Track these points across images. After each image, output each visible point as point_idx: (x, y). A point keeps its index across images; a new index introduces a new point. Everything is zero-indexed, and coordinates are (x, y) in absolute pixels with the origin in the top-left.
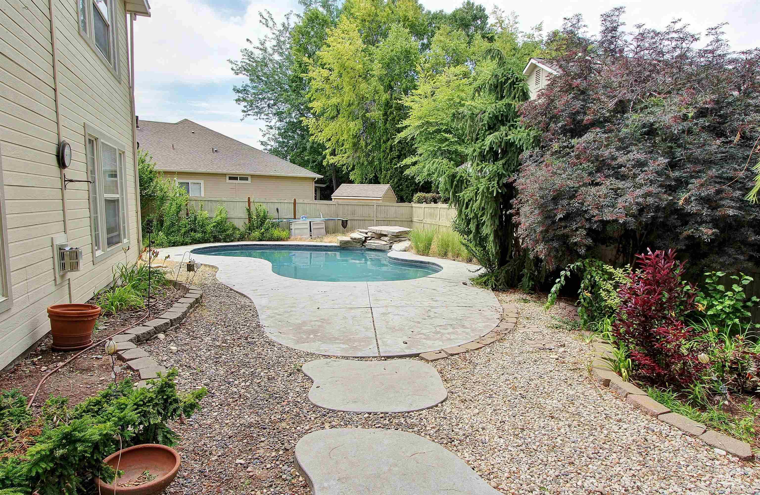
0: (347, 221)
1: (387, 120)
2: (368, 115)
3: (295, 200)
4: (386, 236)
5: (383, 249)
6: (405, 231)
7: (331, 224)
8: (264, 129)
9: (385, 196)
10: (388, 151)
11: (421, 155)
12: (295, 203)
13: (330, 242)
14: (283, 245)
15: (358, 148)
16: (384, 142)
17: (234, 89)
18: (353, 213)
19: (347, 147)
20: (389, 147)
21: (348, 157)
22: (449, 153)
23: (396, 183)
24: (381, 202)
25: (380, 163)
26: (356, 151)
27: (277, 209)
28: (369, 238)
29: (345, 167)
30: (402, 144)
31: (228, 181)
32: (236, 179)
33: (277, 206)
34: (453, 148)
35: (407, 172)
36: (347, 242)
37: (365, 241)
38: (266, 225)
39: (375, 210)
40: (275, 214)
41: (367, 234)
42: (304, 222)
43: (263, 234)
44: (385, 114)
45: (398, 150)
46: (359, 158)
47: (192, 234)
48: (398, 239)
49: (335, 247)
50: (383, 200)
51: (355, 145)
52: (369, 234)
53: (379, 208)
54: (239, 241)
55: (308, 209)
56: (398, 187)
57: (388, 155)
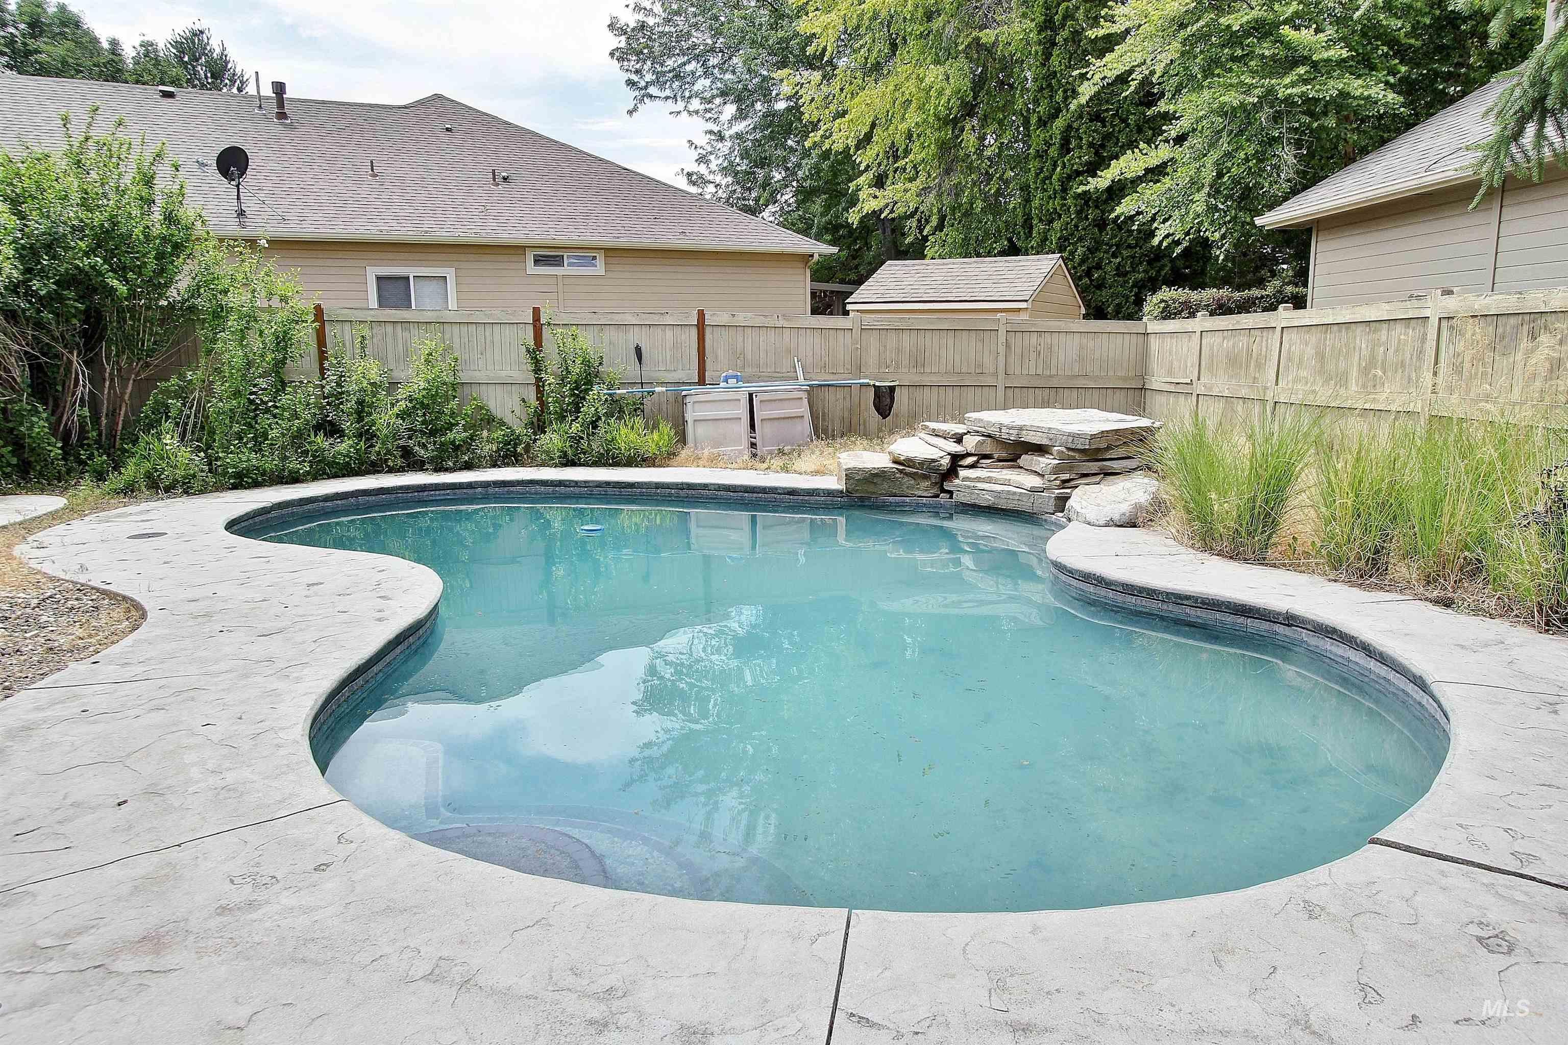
0: (892, 389)
1: (1054, 44)
2: (987, 36)
3: (701, 314)
4: (1041, 450)
5: (1025, 506)
6: (1132, 431)
7: (835, 403)
8: (702, 140)
9: (1040, 299)
10: (1053, 152)
11: (1180, 139)
12: (701, 326)
13: (817, 473)
14: (631, 485)
15: (956, 159)
16: (1043, 123)
17: (611, 26)
18: (918, 362)
19: (919, 157)
20: (1057, 140)
21: (926, 190)
22: (1311, 114)
23: (1083, 262)
24: (1024, 316)
25: (1027, 201)
26: (948, 172)
27: (638, 351)
28: (970, 460)
29: (913, 223)
30: (1103, 121)
31: (531, 268)
32: (556, 261)
33: (636, 337)
34: (1331, 88)
35: (1125, 207)
36: (876, 476)
37: (952, 472)
38: (588, 410)
39: (1002, 349)
40: (632, 370)
41: (959, 439)
42: (731, 396)
43: (577, 439)
44: (1048, 25)
45: (1091, 145)
46: (958, 190)
47: (321, 441)
48: (1094, 467)
49: (829, 493)
50: (1034, 312)
51: (944, 147)
52: (970, 443)
53: (1017, 342)
54: (494, 465)
55: (749, 347)
56: (1088, 273)
57: (1055, 165)
